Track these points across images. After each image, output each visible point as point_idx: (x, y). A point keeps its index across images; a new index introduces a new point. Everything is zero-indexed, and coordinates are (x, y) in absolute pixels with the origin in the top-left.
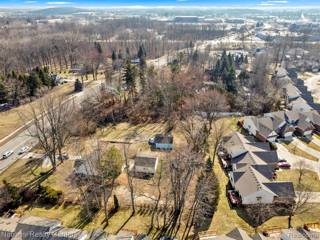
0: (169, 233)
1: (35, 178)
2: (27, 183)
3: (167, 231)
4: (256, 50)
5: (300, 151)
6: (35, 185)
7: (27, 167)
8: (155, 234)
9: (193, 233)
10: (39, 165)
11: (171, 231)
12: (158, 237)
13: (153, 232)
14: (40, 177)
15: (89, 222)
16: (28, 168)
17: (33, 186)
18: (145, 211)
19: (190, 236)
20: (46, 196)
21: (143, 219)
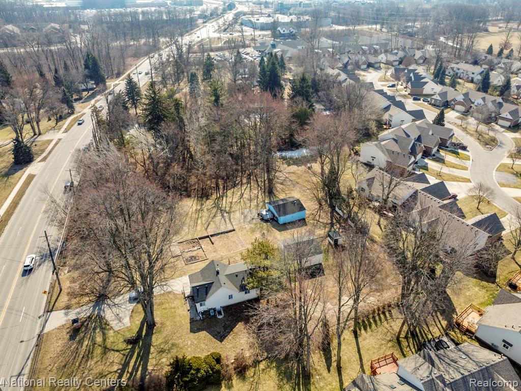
0: (422, 335)
1: (124, 355)
2: (116, 372)
3: (419, 334)
4: (270, 46)
5: (446, 175)
6: (140, 369)
7: (80, 342)
8: (409, 346)
9: (446, 322)
10: (103, 329)
11: (423, 332)
12: (416, 347)
13: (404, 345)
14: (132, 350)
15: (309, 379)
16: (86, 343)
17: (137, 371)
18: (367, 322)
19: (446, 326)
20: (199, 375)
21: (374, 334)
